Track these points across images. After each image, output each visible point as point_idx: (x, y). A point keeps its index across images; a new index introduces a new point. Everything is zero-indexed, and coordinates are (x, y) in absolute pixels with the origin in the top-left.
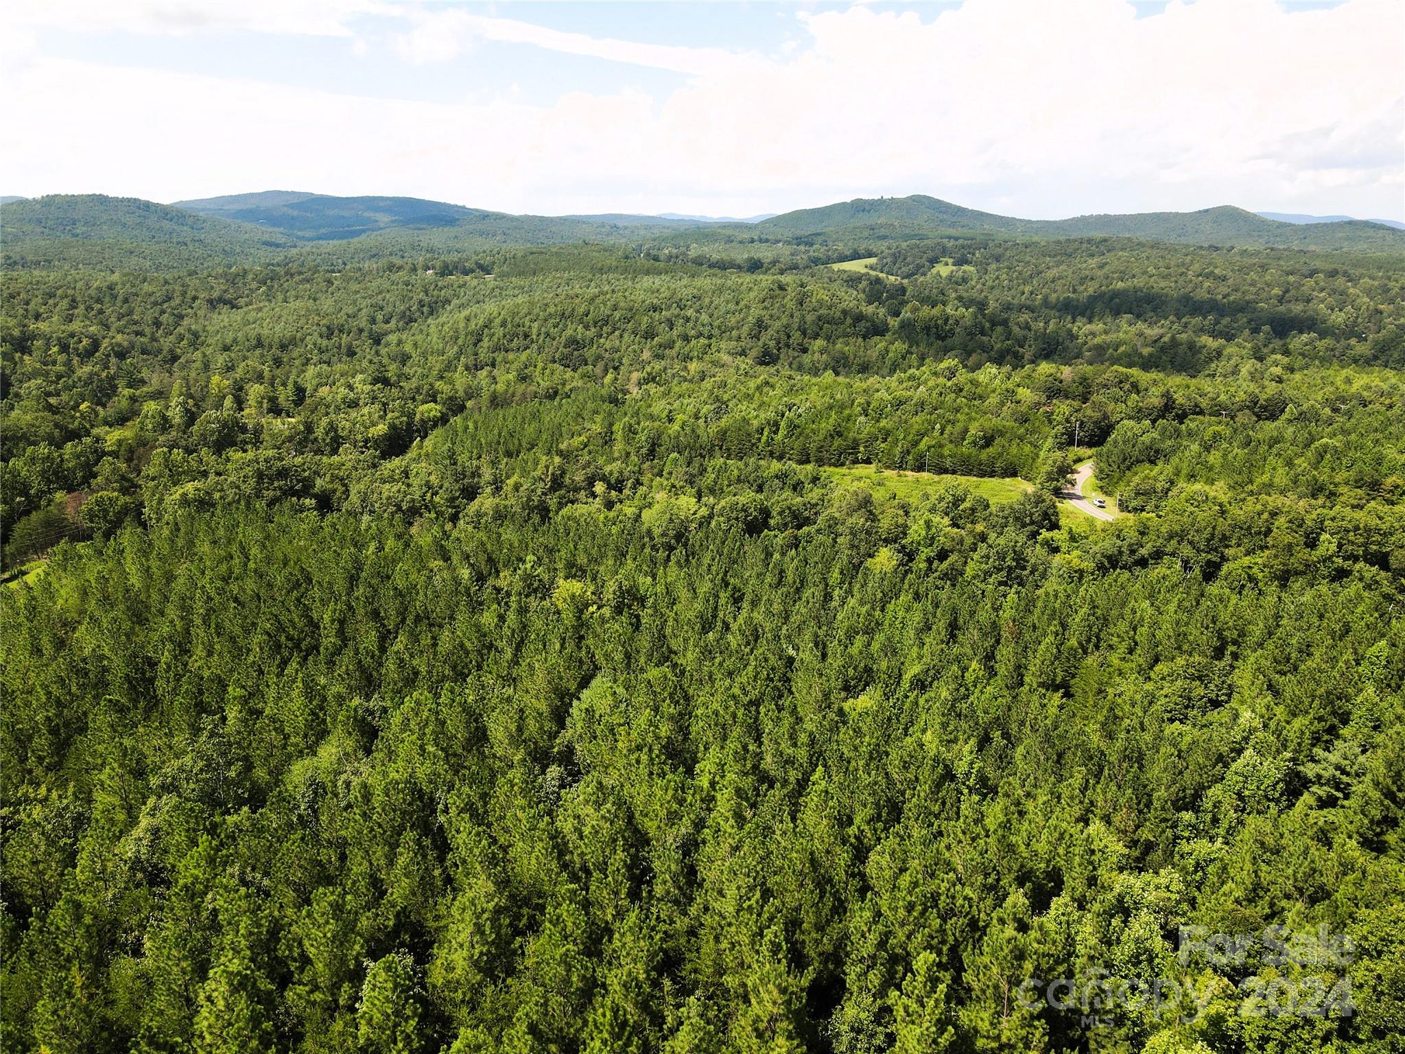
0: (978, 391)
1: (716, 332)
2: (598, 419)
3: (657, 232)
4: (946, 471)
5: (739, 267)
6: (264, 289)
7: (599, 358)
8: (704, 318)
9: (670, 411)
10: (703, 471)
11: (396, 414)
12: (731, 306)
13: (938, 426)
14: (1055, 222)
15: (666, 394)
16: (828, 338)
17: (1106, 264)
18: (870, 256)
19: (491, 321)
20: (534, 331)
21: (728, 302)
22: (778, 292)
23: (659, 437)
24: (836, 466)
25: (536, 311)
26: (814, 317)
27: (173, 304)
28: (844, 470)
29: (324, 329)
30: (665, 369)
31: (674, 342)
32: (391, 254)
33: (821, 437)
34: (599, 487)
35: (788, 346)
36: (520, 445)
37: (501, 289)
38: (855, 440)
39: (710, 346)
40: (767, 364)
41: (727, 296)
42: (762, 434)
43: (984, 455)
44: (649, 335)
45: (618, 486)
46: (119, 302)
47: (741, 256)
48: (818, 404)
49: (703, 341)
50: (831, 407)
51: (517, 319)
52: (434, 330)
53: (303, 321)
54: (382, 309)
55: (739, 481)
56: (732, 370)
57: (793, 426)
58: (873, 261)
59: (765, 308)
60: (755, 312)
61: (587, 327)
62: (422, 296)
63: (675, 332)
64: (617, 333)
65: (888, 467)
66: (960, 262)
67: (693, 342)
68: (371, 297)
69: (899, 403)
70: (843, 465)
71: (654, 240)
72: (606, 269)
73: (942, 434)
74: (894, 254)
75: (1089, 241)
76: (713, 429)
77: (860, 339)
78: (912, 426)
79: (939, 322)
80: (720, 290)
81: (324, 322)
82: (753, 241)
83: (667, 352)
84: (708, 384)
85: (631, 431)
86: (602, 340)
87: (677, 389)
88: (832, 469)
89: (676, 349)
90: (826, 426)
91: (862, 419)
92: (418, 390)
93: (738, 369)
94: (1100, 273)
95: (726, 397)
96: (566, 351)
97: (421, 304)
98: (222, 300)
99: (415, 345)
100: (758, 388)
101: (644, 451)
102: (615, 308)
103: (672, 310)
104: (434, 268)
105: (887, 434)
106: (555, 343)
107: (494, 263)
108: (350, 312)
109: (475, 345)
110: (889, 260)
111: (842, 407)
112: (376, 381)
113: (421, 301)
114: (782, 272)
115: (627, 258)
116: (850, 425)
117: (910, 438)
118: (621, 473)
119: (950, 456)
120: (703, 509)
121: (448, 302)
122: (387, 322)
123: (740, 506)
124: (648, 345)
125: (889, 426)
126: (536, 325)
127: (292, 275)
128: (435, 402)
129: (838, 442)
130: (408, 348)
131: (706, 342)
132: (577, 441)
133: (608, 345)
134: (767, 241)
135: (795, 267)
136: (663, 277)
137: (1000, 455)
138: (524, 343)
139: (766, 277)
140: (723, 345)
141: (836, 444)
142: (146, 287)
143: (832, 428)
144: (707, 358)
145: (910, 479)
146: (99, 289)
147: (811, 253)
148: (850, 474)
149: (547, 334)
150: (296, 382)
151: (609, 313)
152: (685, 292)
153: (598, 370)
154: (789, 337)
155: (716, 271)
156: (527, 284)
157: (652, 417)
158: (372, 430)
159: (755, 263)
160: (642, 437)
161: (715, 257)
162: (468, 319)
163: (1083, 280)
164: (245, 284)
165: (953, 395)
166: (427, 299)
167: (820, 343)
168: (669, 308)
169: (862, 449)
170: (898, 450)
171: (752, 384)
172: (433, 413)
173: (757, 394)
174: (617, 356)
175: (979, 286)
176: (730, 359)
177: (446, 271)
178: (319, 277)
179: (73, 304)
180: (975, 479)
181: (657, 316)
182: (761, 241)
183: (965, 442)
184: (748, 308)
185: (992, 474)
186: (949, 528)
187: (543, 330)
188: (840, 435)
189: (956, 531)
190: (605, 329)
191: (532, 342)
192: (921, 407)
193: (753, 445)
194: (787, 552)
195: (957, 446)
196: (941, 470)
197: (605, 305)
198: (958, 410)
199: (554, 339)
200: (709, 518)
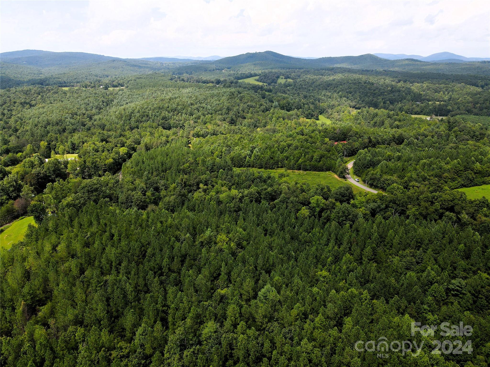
1: (213, 112)
4: (308, 170)
6: (40, 97)
8: (209, 107)
12: (218, 102)
13: (303, 154)
16: (252, 113)
18: (256, 76)
19: (134, 111)
20: (150, 114)
21: (216, 101)
24: (272, 169)
25: (150, 107)
26: (246, 106)
28: (274, 171)
29: (71, 115)
30: (201, 129)
31: (200, 116)
33: (266, 159)
34: (201, 185)
35: (239, 116)
37: (131, 95)
38: (277, 160)
40: (233, 124)
41: (215, 98)
42: (246, 158)
43: (319, 164)
44: (191, 114)
50: (267, 148)
51: (143, 110)
52: (113, 114)
54: (88, 104)
58: (257, 78)
59: (229, 102)
60: (226, 104)
61: (169, 112)
62: (102, 99)
63: (200, 113)
64: (180, 114)
65: (289, 169)
66: (287, 78)
67: (207, 116)
68: (83, 100)
69: (289, 146)
70: (274, 168)
73: (305, 157)
74: (264, 75)
77: (263, 113)
78: (295, 154)
81: (70, 112)
82: (214, 70)
83: (198, 120)
85: (204, 161)
86: (175, 117)
88: (270, 170)
89: (201, 119)
90: (267, 155)
95: (229, 143)
96: (163, 121)
101: (210, 168)
102: (178, 105)
103: (198, 105)
105: (287, 158)
106: (158, 118)
107: (124, 82)
108: (78, 107)
109: (129, 120)
110: (263, 77)
111: (270, 148)
112: (102, 141)
116: (274, 155)
117: (295, 159)
119: (309, 165)
120: (240, 194)
122: (92, 110)
123: (252, 193)
124: (191, 118)
125: (287, 155)
126: (150, 112)
128: (124, 146)
129: (272, 161)
131: (211, 116)
133: (177, 119)
134: (219, 69)
137: (324, 164)
138: (147, 119)
140: (217, 117)
143: (269, 156)
144: (213, 122)
145: (296, 173)
148: (277, 172)
149: (155, 115)
150: (71, 141)
151: (176, 106)
152: (201, 97)
154: (239, 113)
158: (107, 161)
162: (124, 110)
165: (305, 142)
166: (105, 100)
167: (249, 115)
168: (196, 103)
169: (280, 163)
170: (292, 163)
172: (125, 151)
174: (181, 122)
177: (107, 86)
178: (60, 91)
180: (317, 172)
181: (193, 107)
182: (216, 70)
183: (313, 160)
184: (223, 102)
185: (322, 171)
186: (324, 201)
187: (153, 114)
188: (272, 159)
189: (326, 202)
190: (175, 112)
191: (150, 118)
192: (296, 148)
193: (243, 162)
194: (272, 209)
195: (310, 162)
196: (306, 170)
197: (174, 104)
198: (308, 148)
199: (158, 117)
200: (243, 197)
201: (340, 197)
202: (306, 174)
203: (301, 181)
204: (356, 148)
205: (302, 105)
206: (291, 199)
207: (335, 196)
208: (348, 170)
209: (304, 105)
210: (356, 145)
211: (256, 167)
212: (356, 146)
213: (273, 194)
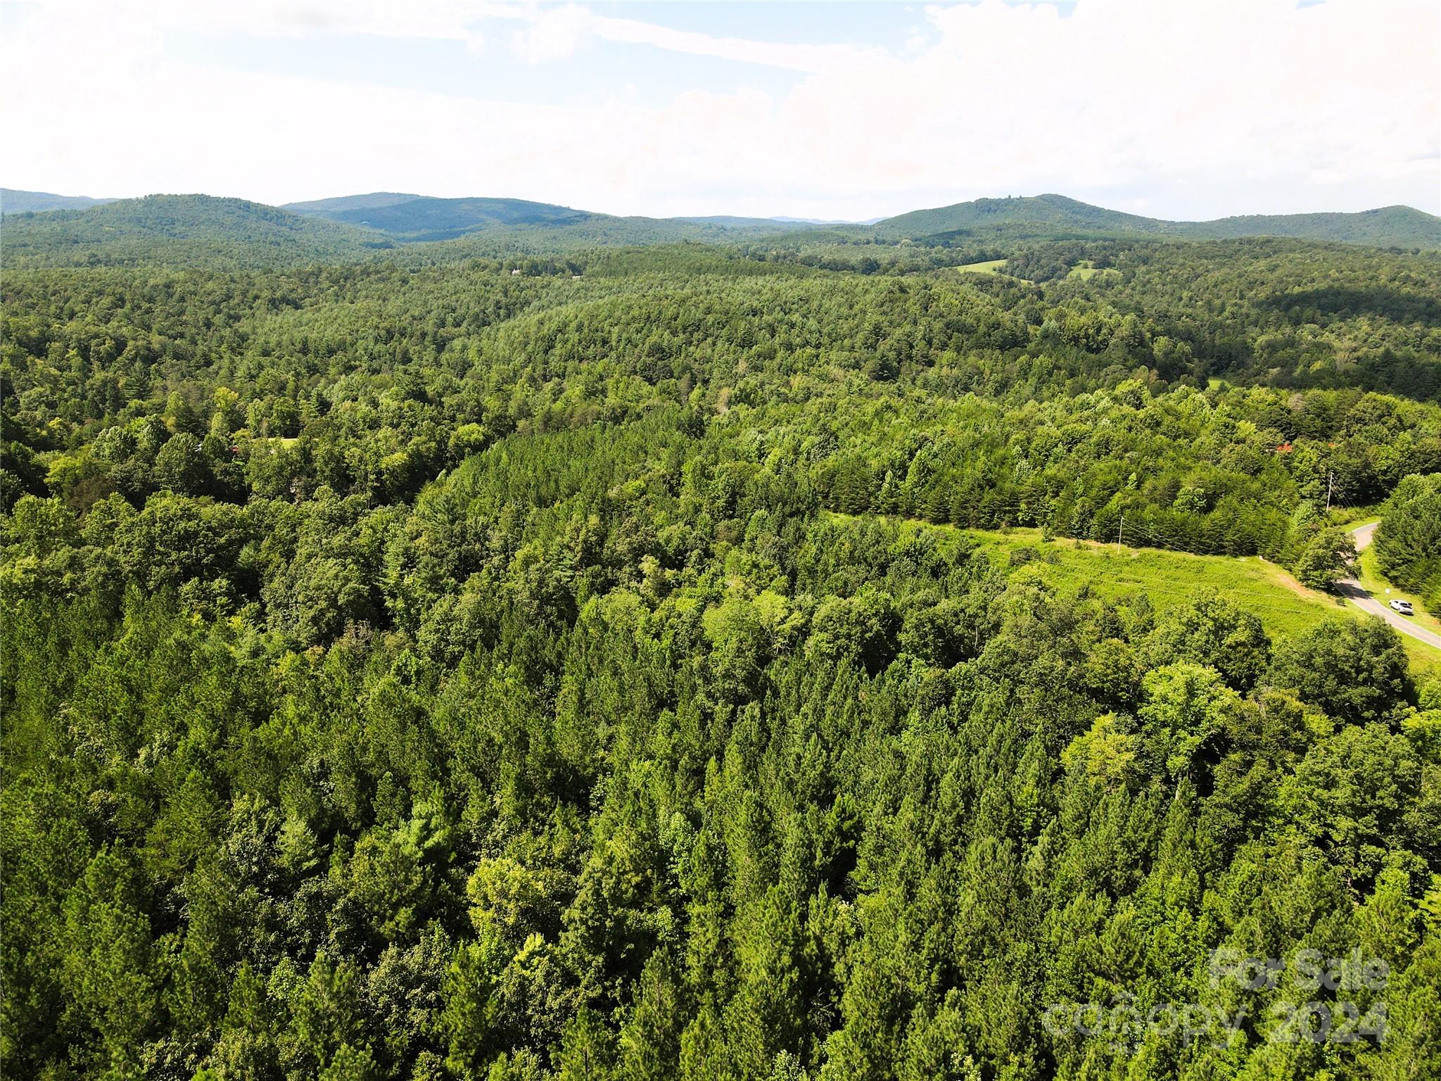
0: (1182, 424)
1: (825, 340)
2: (665, 454)
3: (765, 234)
4: (1148, 543)
5: (853, 268)
6: (335, 288)
7: (687, 368)
8: (812, 323)
9: (762, 443)
10: (800, 537)
11: (424, 438)
12: (844, 311)
13: (1133, 477)
14: (1201, 223)
15: (760, 417)
16: (958, 349)
17: (1276, 266)
18: (998, 258)
19: (566, 325)
20: (614, 336)
21: (840, 306)
22: (898, 294)
23: (742, 485)
24: (987, 529)
25: (618, 314)
26: (941, 325)
27: (232, 303)
28: (997, 535)
29: (383, 333)
30: (762, 384)
31: (775, 351)
32: (484, 254)
33: (966, 488)
34: (648, 564)
35: (910, 357)
36: (557, 488)
37: (587, 289)
38: (1013, 494)
39: (817, 356)
40: (886, 379)
41: (838, 298)
42: (883, 479)
43: (1206, 523)
44: (747, 343)
45: (675, 560)
46: (172, 301)
47: (856, 257)
48: (958, 439)
49: (810, 350)
50: (976, 445)
51: (595, 323)
52: (504, 335)
53: (361, 322)
54: (454, 311)
55: (852, 560)
56: (843, 387)
57: (926, 471)
58: (1002, 263)
59: (884, 313)
60: (873, 317)
61: (674, 333)
62: (500, 297)
63: (777, 340)
64: (709, 340)
65: (1060, 534)
66: (1103, 264)
67: (799, 351)
68: (444, 297)
69: (1072, 441)
70: (996, 527)
71: (762, 241)
72: (704, 269)
73: (1138, 487)
74: (1026, 256)
75: (1250, 242)
76: (816, 470)
77: (998, 352)
78: (1094, 475)
79: (1091, 331)
80: (832, 292)
81: (385, 324)
82: (868, 243)
83: (767, 363)
84: (813, 406)
85: (704, 474)
86: (692, 349)
87: (772, 412)
88: (980, 533)
89: (778, 360)
90: (974, 470)
91: (1024, 462)
92: (460, 407)
93: (851, 384)
94: (1270, 276)
95: (834, 425)
96: (649, 360)
97: (498, 305)
98: (285, 300)
99: (480, 352)
100: (877, 413)
101: (721, 503)
102: (708, 311)
103: (775, 315)
104: (521, 268)
105: (1058, 486)
106: (637, 351)
107: (586, 263)
108: (417, 314)
109: (546, 352)
110: (1021, 262)
111: (993, 445)
112: (408, 396)
113: (498, 302)
114: (902, 273)
115: (731, 258)
116: (1005, 470)
117: (1094, 493)
118: (683, 539)
119: (1155, 521)
120: (797, 614)
121: (528, 303)
122: (458, 325)
123: (853, 615)
124: (745, 356)
125: (1061, 475)
126: (616, 330)
127: (368, 274)
128: (479, 422)
129: (989, 496)
130: (471, 354)
131: (814, 352)
132: (632, 486)
133: (698, 354)
134: (884, 242)
135: (914, 269)
136: (767, 278)
137: (1231, 523)
138: (599, 349)
139: (885, 277)
140: (833, 355)
141: (987, 498)
142: (210, 285)
143: (980, 475)
144: (813, 370)
145: (1095, 553)
146: (155, 287)
147: (933, 255)
148: (1007, 542)
149: (629, 341)
150: (320, 395)
151: (701, 316)
152: (791, 293)
153: (683, 384)
154: (912, 347)
155: (827, 272)
156: (616, 284)
157: (735, 456)
158: (386, 460)
159: (871, 264)
160: (719, 483)
161: (827, 258)
162: (541, 323)
163: (1251, 285)
164: (317, 283)
165: (1148, 431)
166: (505, 301)
167: (948, 355)
168: (771, 312)
169: (1023, 506)
170: (1076, 510)
171: (870, 408)
172: (474, 436)
173: (876, 422)
174: (707, 367)
175: (1128, 291)
176: (842, 372)
177: (534, 270)
178: (396, 276)
179: (120, 303)
180: (1192, 556)
181: (756, 321)
182: (876, 242)
183: (1177, 502)
184: (864, 312)
185: (1219, 551)
186: (1229, 696)
187: (624, 335)
188: (993, 486)
189: (1245, 705)
190: (696, 335)
191: (611, 349)
192: (1104, 447)
193: (870, 495)
194: (931, 709)
195: (1164, 507)
196: (1141, 542)
197: (697, 308)
198: (1158, 453)
199: (636, 347)
200: (804, 631)
201: (1331, 683)
202: (1139, 561)
203: (1109, 590)
204: (1385, 473)
205: (1148, 335)
206: (1043, 662)
207: (1295, 671)
208: (1356, 555)
209: (1154, 335)
210: (1384, 457)
211: (921, 517)
212: (1382, 465)
213: (959, 630)
